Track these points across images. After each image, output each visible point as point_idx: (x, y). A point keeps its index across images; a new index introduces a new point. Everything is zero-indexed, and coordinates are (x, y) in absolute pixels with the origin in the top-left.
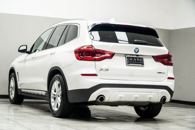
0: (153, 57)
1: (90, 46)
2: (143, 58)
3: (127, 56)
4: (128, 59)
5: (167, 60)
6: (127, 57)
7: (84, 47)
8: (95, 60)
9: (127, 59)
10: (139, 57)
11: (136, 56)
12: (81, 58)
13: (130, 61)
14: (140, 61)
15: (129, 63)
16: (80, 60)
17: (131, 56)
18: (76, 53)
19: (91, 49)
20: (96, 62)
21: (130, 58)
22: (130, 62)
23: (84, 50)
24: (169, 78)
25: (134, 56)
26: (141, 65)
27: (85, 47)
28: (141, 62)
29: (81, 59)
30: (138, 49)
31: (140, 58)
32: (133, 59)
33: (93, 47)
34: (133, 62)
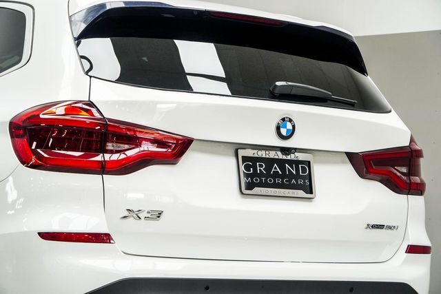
0: (351, 156)
1: (80, 105)
2: (308, 163)
3: (242, 153)
4: (247, 168)
5: (404, 170)
6: (245, 159)
7: (52, 109)
8: (104, 169)
9: (242, 168)
10: (292, 157)
11: (280, 156)
12: (39, 157)
13: (255, 174)
14: (297, 176)
15: (250, 186)
16: (34, 167)
17: (262, 154)
18: (17, 137)
19: (83, 116)
20: (108, 178)
21: (254, 160)
22: (257, 180)
23: (52, 124)
24: (413, 249)
25: (272, 155)
26: (301, 193)
27: (60, 110)
28: (301, 182)
29: (41, 165)
30: (290, 120)
31: (297, 162)
32: (269, 168)
33: (94, 110)
34: (270, 181)
